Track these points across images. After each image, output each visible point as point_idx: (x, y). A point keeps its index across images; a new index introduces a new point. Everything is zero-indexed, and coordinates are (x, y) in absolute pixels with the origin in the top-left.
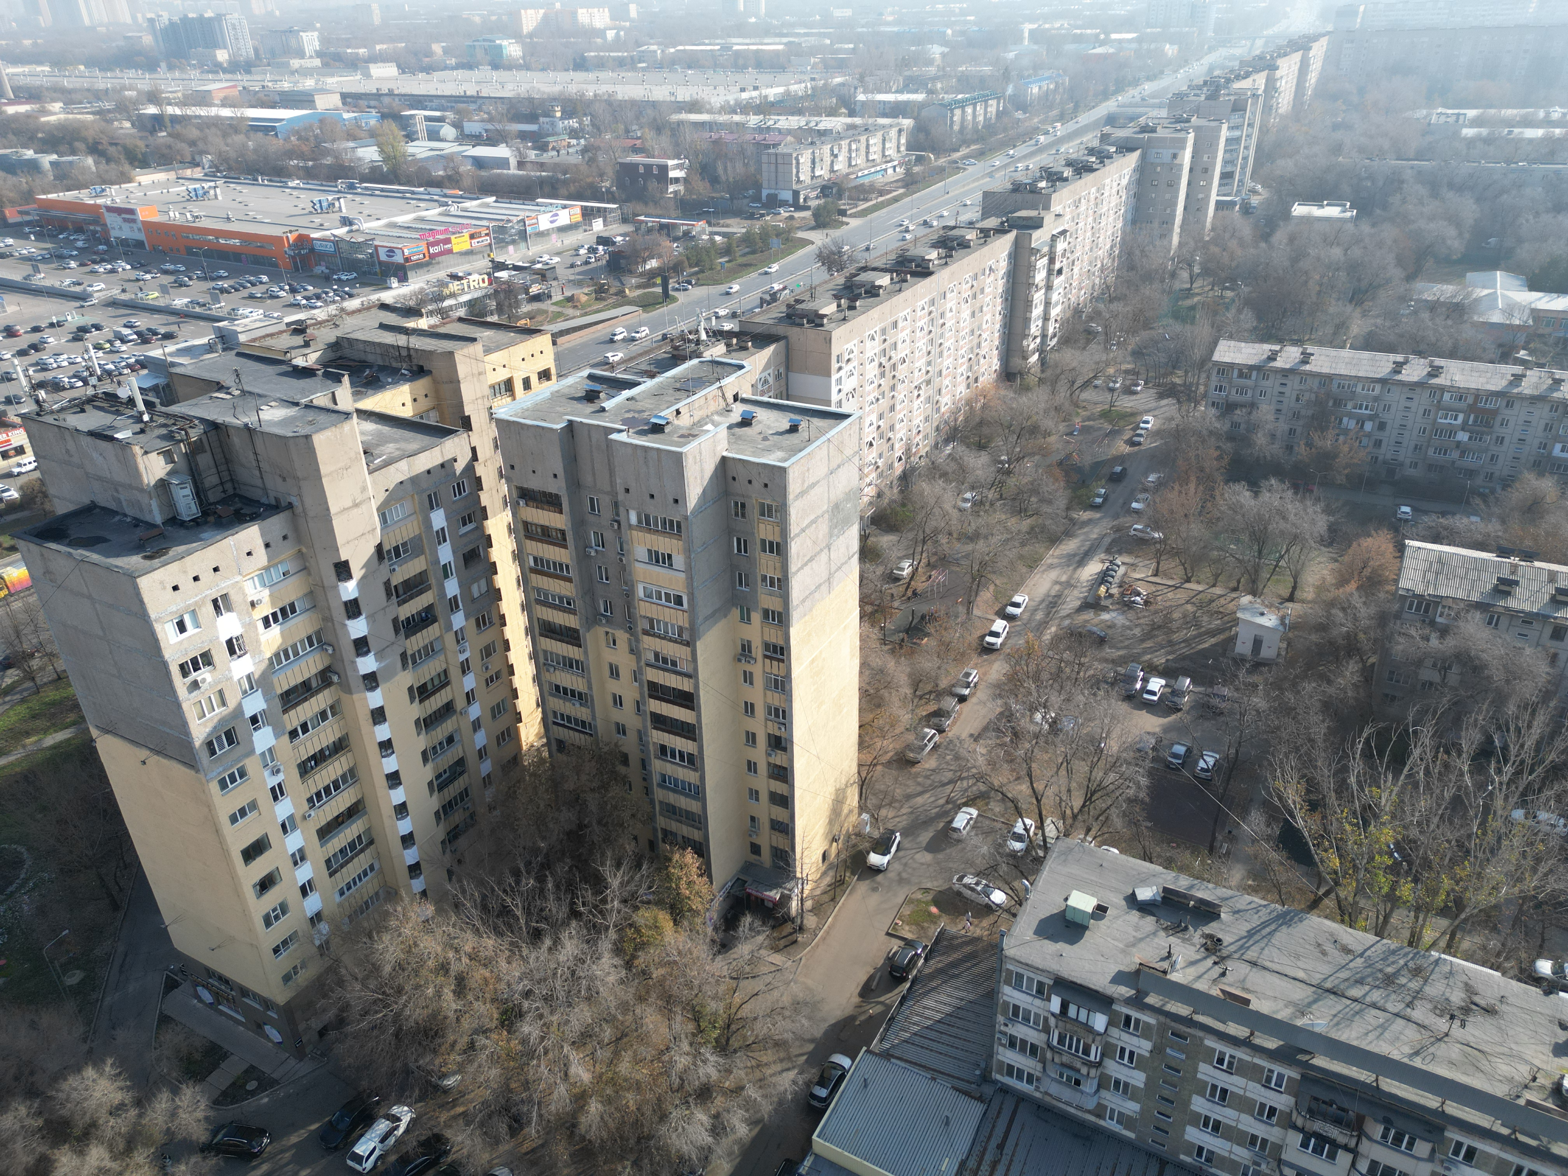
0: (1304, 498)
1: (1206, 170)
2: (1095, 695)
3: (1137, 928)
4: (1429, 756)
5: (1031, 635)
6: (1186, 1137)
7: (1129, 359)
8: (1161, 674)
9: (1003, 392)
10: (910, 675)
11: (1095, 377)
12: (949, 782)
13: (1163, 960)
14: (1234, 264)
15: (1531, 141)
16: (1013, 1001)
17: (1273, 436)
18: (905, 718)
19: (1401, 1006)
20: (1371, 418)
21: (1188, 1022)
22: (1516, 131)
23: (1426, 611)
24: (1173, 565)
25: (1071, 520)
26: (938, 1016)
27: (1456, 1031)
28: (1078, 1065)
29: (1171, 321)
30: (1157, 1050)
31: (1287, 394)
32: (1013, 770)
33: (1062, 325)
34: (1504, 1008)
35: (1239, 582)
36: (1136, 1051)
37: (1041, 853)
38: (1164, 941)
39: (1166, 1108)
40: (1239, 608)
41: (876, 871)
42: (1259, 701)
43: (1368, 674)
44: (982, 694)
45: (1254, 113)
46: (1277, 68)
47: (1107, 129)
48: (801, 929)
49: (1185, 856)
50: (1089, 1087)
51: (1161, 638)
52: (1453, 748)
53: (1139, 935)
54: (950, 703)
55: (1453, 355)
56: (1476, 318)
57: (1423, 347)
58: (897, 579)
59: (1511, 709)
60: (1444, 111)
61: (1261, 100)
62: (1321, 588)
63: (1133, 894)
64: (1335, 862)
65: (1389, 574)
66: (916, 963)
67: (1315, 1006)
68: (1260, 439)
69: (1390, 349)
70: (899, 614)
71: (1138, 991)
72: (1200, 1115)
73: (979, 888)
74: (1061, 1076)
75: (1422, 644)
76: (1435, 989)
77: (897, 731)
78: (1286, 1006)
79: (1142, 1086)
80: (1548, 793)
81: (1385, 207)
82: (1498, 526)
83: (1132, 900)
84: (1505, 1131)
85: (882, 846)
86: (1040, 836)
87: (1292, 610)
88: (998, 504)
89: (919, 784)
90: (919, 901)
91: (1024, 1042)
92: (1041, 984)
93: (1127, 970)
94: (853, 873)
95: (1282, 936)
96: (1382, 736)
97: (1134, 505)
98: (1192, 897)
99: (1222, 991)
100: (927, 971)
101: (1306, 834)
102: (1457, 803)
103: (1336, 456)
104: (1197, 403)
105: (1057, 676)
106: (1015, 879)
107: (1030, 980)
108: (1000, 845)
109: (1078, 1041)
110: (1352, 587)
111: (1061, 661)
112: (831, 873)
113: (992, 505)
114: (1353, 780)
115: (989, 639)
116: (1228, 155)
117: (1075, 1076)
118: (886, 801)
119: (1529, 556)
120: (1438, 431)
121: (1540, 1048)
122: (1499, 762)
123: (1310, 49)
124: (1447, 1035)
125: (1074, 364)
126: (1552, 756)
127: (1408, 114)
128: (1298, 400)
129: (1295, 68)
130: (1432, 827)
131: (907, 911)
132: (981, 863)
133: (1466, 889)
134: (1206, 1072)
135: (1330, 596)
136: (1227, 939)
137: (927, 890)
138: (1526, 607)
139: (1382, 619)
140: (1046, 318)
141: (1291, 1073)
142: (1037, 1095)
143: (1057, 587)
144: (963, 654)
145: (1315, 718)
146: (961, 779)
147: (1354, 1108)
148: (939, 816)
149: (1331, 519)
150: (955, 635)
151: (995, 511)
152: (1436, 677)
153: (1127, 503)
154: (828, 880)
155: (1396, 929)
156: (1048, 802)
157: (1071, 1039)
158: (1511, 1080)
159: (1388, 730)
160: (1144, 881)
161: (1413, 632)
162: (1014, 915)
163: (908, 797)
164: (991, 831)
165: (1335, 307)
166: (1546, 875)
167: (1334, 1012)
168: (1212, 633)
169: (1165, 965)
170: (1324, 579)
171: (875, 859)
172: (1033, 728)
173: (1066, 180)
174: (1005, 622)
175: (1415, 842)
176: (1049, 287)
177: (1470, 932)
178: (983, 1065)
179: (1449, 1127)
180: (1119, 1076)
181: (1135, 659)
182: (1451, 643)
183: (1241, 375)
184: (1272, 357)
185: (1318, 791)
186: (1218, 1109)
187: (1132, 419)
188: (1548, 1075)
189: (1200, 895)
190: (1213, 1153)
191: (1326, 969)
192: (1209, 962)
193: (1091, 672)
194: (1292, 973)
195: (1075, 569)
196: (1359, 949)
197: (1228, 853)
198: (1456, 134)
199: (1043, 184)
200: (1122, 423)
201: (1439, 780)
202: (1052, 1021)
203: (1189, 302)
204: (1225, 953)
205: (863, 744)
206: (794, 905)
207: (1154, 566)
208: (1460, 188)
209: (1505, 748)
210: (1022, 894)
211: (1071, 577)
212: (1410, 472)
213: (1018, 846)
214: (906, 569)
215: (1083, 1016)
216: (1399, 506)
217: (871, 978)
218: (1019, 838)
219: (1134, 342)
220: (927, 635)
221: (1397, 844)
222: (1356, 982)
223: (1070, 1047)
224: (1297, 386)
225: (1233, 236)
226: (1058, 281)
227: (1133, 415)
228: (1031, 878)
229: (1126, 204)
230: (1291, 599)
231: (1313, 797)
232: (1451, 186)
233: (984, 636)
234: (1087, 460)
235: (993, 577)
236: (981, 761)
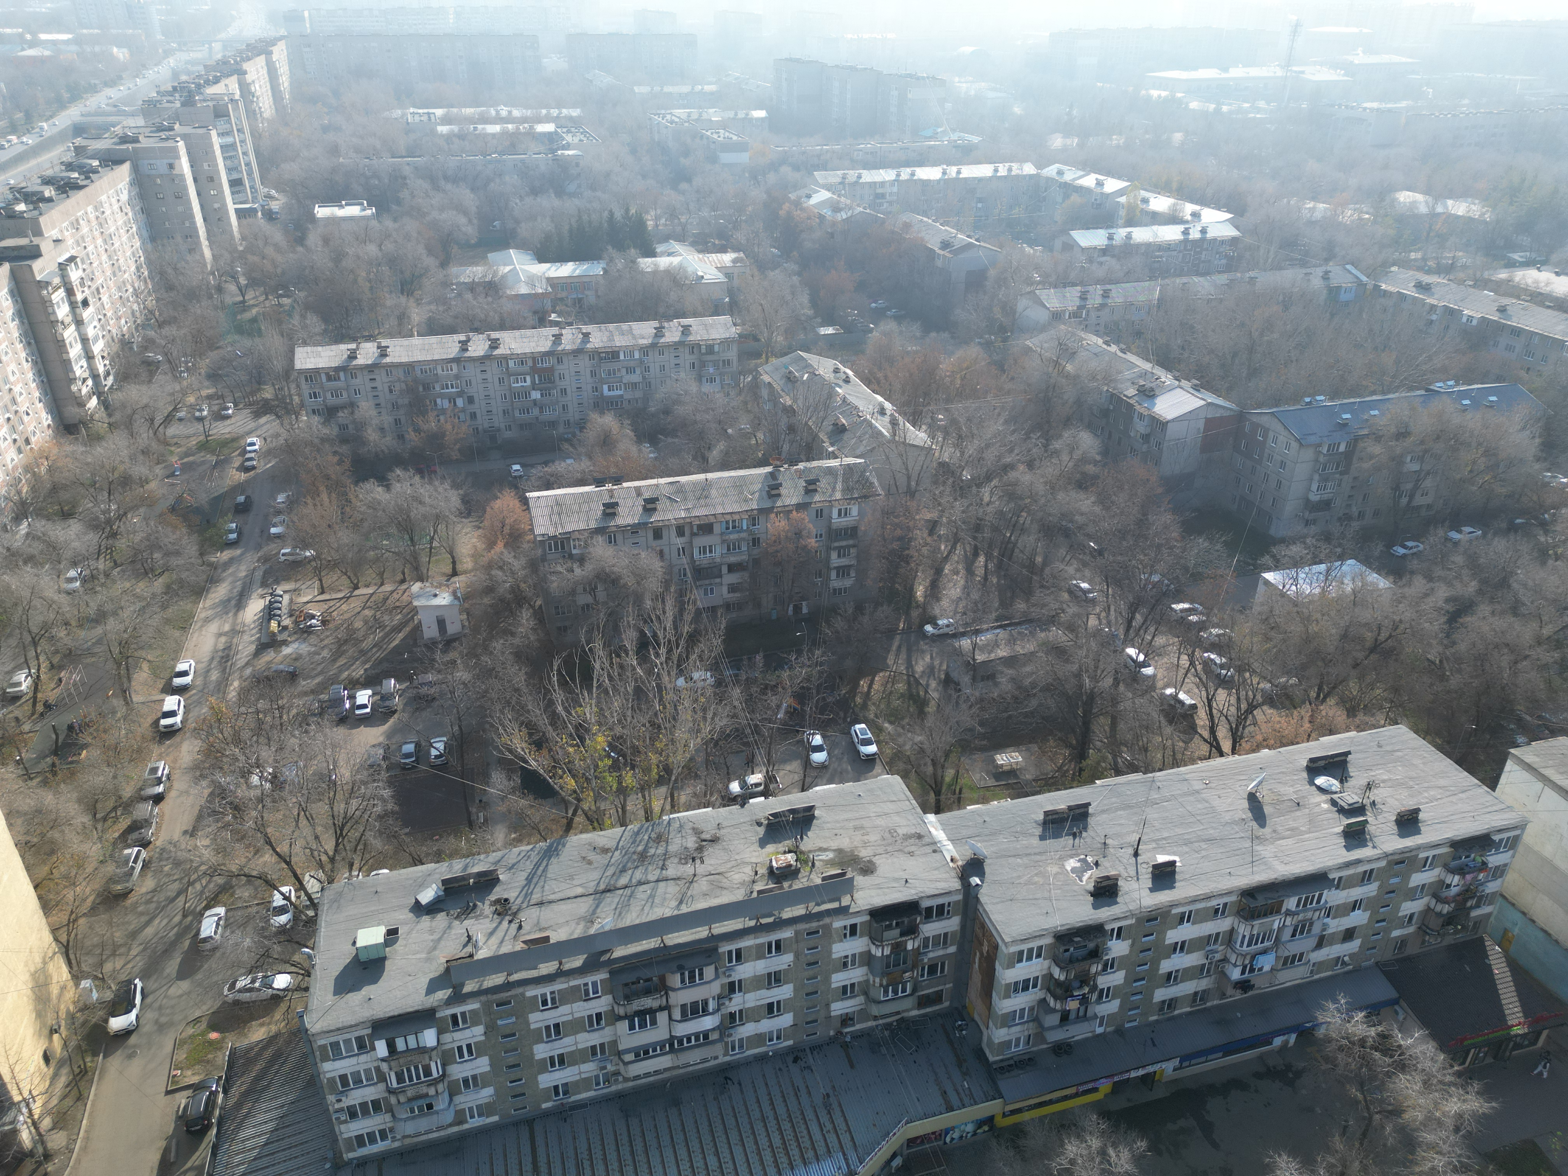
0: (431, 479)
1: (211, 179)
2: (306, 732)
3: (431, 931)
4: (607, 665)
5: (213, 699)
6: (541, 1086)
7: (206, 383)
8: (365, 686)
9: (69, 448)
10: (79, 801)
11: (175, 409)
12: (179, 894)
13: (465, 946)
14: (279, 271)
15: (494, 135)
16: (336, 1074)
17: (382, 430)
18: (93, 850)
19: (658, 872)
20: (460, 394)
21: (508, 986)
22: (480, 127)
23: (563, 547)
24: (335, 578)
25: (210, 564)
26: (262, 1140)
27: (701, 869)
28: (424, 1090)
29: (237, 337)
30: (490, 1029)
31: (380, 388)
32: (248, 847)
33: (112, 360)
34: (723, 832)
35: (403, 573)
36: (471, 1041)
37: (311, 913)
38: (459, 929)
39: (515, 1074)
40: (413, 597)
41: (126, 1034)
42: (462, 675)
43: (539, 615)
44: (179, 784)
45: (238, 116)
46: (245, 73)
47: (79, 141)
48: (48, 1156)
49: (451, 842)
50: (441, 1104)
51: (352, 652)
52: (619, 651)
53: (436, 936)
54: (144, 809)
55: (502, 327)
56: (508, 292)
57: (477, 324)
58: (16, 698)
59: (648, 604)
60: (416, 110)
61: (241, 105)
62: (475, 556)
63: (417, 902)
64: (571, 783)
65: (525, 527)
66: (214, 1102)
67: (599, 911)
68: (372, 435)
69: (451, 330)
70: (36, 738)
71: (454, 988)
72: (544, 1059)
73: (257, 985)
74: (412, 1111)
75: (569, 576)
76: (674, 847)
77: (89, 870)
78: (578, 924)
79: (488, 1069)
80: (693, 657)
81: (399, 202)
82: (589, 463)
83: (419, 909)
84: (752, 923)
85: (122, 1004)
86: (303, 897)
87: (459, 582)
88: (115, 572)
89: (142, 914)
90: (192, 1037)
91: (363, 1105)
92: (360, 1041)
93: (437, 974)
94: (95, 1054)
95: (555, 867)
96: (568, 663)
97: (273, 530)
98: (470, 876)
99: (524, 942)
100: (231, 1102)
101: (542, 772)
102: (639, 692)
103: (443, 435)
104: (297, 414)
105: (259, 729)
106: (293, 953)
107: (347, 1042)
108: (263, 928)
109: (417, 1068)
110: (500, 547)
111: (258, 712)
112: (65, 1071)
113: (107, 575)
114: (560, 708)
115: (164, 722)
116: (228, 162)
117: (423, 1102)
118: (107, 952)
119: (617, 481)
120: (516, 394)
121: (752, 848)
122: (654, 648)
123: (271, 53)
124: (695, 875)
125: (145, 401)
126: (686, 629)
127: (386, 114)
128: (391, 391)
129: (264, 72)
130: (629, 719)
131: (181, 1056)
132: (248, 959)
133: (668, 756)
134: (538, 1019)
135: (485, 560)
136: (512, 895)
137: (197, 1020)
138: (629, 521)
139: (534, 565)
140: (89, 357)
141: (601, 976)
142: (396, 1144)
143: (223, 639)
144: (139, 751)
145: (513, 669)
146: (190, 884)
147: (654, 973)
148: (180, 936)
149: (461, 492)
150: (120, 733)
151: (114, 582)
152: (589, 599)
153: (264, 531)
154: (63, 1080)
155: (633, 813)
156: (299, 859)
157: (409, 1070)
158: (743, 883)
159: (570, 655)
160: (422, 885)
161: (559, 568)
162: (307, 989)
163: (134, 935)
164: (249, 919)
165: (391, 300)
166: (713, 719)
167: (614, 907)
168: (397, 629)
169: (469, 949)
170: (475, 547)
171: (117, 1023)
172: (253, 793)
173: (50, 200)
174: (177, 697)
175: (622, 737)
176: (79, 323)
177: (682, 788)
178: (330, 1155)
179: (720, 944)
180: (464, 1075)
181: (334, 680)
182: (589, 567)
183: (329, 378)
184: (353, 356)
185: (538, 731)
186: (557, 1044)
187: (235, 445)
188: (763, 864)
189: (476, 870)
190: (567, 1084)
191: (596, 875)
192: (505, 924)
193: (294, 711)
194: (572, 894)
195: (236, 614)
196: (613, 844)
197: (486, 820)
198: (433, 132)
199: (21, 207)
200: (226, 451)
201: (621, 680)
202: (384, 1067)
203: (247, 315)
204: (514, 908)
205: (46, 906)
206: (26, 1137)
207: (317, 584)
208: (455, 180)
209: (655, 635)
210: (306, 965)
211: (234, 624)
212: (508, 434)
213: (283, 919)
214: (23, 682)
215: (412, 1042)
216: (510, 466)
217: (166, 1151)
218: (281, 910)
219: (204, 364)
220: (85, 746)
221: (610, 745)
222: (621, 872)
223: (411, 1079)
224: (385, 379)
225: (266, 244)
226: (87, 314)
227: (235, 440)
228: (310, 944)
229: (136, 221)
230: (455, 573)
231: (535, 737)
232: (446, 178)
233: (157, 722)
234: (203, 498)
235: (142, 653)
236: (207, 854)
